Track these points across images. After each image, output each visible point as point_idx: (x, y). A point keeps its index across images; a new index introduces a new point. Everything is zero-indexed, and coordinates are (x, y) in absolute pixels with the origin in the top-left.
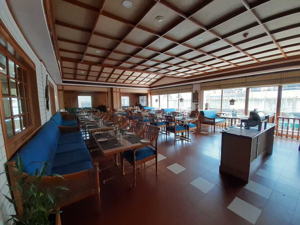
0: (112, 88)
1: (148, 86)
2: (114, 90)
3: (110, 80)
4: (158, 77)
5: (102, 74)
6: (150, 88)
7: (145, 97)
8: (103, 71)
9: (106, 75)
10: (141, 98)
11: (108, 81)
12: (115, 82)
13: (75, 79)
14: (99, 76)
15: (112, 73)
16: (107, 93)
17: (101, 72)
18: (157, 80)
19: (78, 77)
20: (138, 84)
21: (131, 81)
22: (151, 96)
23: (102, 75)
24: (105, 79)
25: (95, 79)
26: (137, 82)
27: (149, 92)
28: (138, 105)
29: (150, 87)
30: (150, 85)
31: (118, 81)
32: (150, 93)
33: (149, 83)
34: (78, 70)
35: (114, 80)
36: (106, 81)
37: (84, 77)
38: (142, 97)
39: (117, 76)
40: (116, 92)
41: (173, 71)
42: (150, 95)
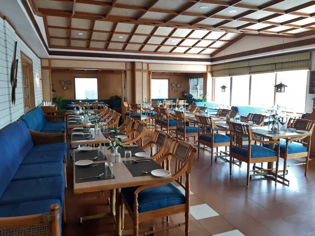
0: (133, 64)
1: (208, 57)
2: (138, 66)
3: (129, 47)
4: (230, 36)
5: (115, 35)
6: (211, 60)
7: (201, 80)
8: (116, 30)
9: (122, 38)
10: (192, 82)
11: (126, 49)
12: (140, 50)
13: (69, 47)
14: (109, 40)
15: (133, 33)
16: (125, 72)
17: (112, 32)
18: (226, 42)
19: (74, 43)
20: (185, 53)
21: (172, 48)
22: (213, 79)
23: (115, 37)
24: (121, 46)
25: (102, 45)
26: (183, 50)
27: (209, 70)
28: (186, 96)
29: (212, 58)
30: (212, 55)
31: (146, 48)
32: (212, 73)
33: (209, 51)
34: (72, 31)
35: (138, 47)
36: (123, 49)
37: (83, 44)
38: (195, 80)
39: (142, 39)
40: (142, 70)
41: (260, 21)
42: (212, 76)
